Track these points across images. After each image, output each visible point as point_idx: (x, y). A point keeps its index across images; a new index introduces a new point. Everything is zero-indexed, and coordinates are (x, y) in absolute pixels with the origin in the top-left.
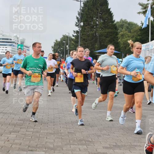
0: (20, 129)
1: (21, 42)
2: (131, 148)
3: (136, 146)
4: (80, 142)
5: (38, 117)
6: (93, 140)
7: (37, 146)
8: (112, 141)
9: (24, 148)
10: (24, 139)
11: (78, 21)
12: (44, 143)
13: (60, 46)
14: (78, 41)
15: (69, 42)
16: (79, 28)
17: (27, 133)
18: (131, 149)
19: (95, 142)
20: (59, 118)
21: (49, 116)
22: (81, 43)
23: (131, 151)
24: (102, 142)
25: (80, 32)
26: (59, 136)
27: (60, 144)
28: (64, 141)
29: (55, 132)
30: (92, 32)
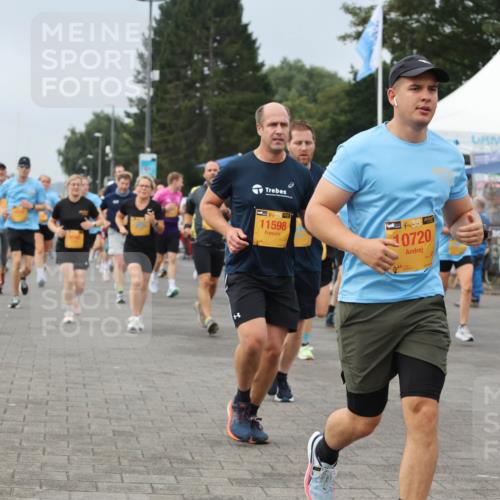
4: (155, 464)
5: (15, 382)
6: (197, 458)
7: (13, 477)
8: (258, 460)
11: (144, 66)
12: (35, 469)
14: (143, 133)
15: (113, 134)
16: (144, 88)
19: (202, 463)
20: (84, 385)
22: (152, 137)
24: (223, 464)
25: (148, 104)
26: (83, 444)
27: (89, 471)
28: (101, 460)
29: (71, 431)
30: (189, 100)
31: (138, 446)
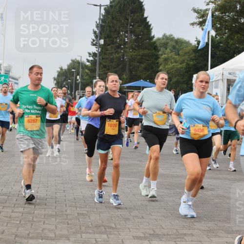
0: (3, 208)
1: (6, 71)
2: (178, 238)
3: (185, 235)
4: (98, 229)
6: (118, 226)
7: (29, 235)
8: (147, 227)
9: (8, 239)
10: (9, 225)
11: (96, 37)
12: (40, 231)
13: (67, 77)
14: (96, 69)
15: (81, 70)
16: (97, 48)
17: (14, 215)
18: (177, 240)
19: (120, 229)
20: (64, 191)
21: (48, 187)
22: (100, 71)
23: (177, 242)
24: (131, 230)
25: (98, 55)
26: (63, 219)
27: (66, 232)
28: (71, 227)
29: (57, 213)
30: (118, 54)
31: (89, 220)
